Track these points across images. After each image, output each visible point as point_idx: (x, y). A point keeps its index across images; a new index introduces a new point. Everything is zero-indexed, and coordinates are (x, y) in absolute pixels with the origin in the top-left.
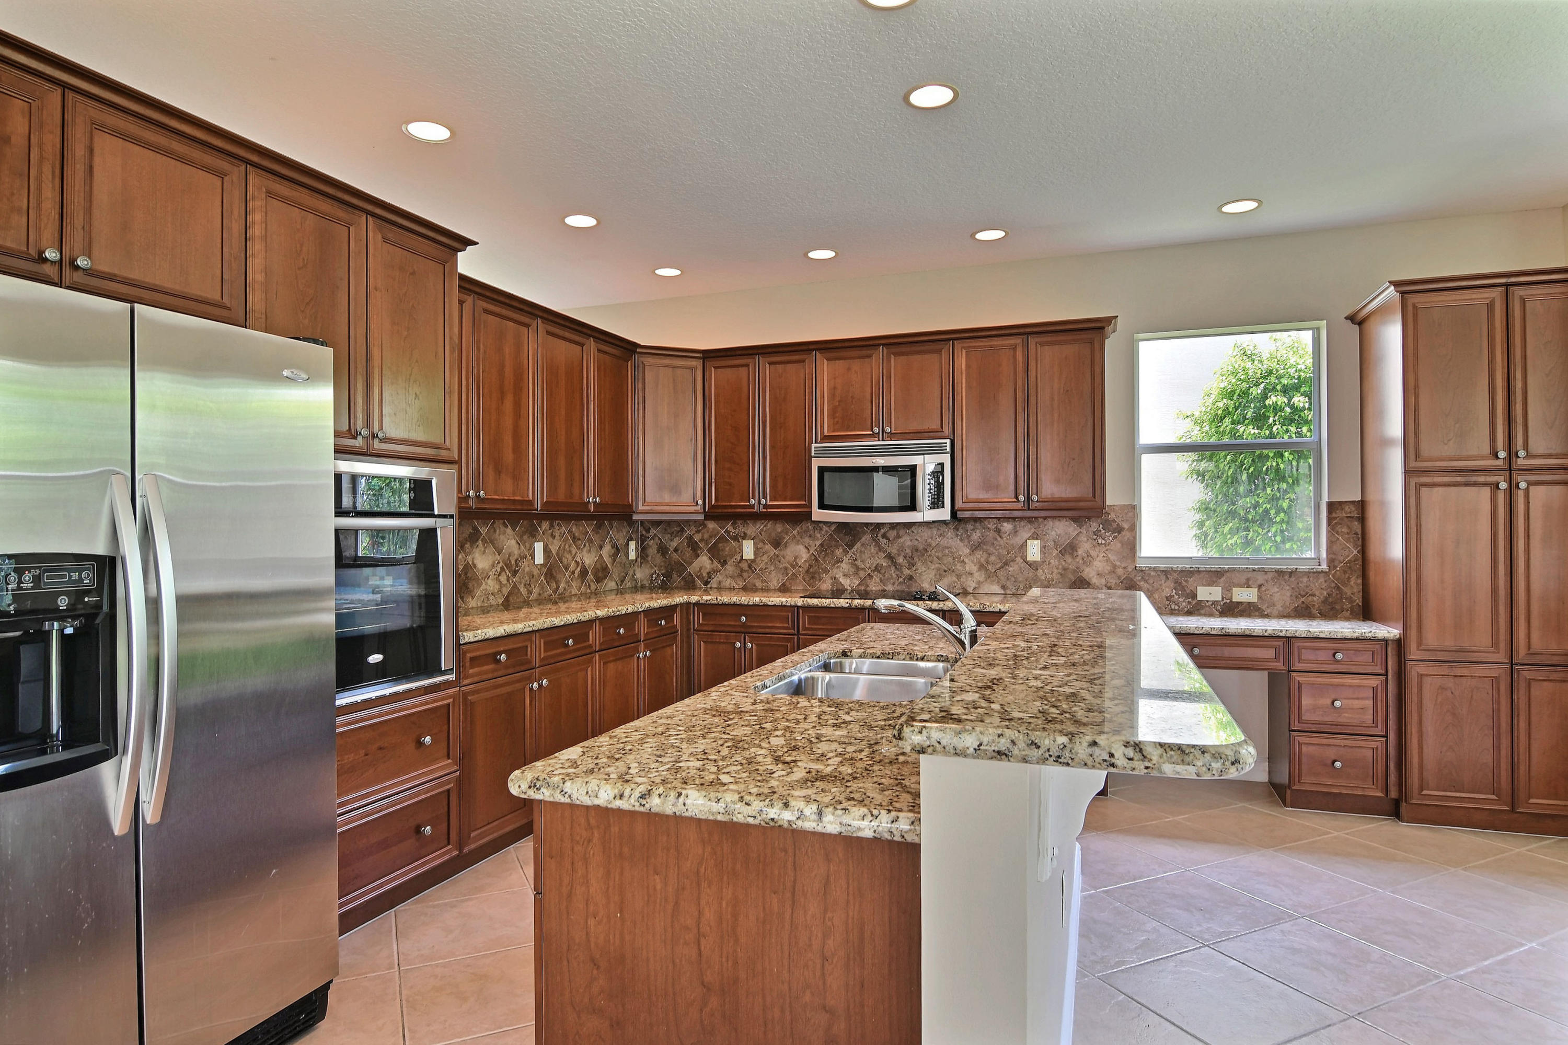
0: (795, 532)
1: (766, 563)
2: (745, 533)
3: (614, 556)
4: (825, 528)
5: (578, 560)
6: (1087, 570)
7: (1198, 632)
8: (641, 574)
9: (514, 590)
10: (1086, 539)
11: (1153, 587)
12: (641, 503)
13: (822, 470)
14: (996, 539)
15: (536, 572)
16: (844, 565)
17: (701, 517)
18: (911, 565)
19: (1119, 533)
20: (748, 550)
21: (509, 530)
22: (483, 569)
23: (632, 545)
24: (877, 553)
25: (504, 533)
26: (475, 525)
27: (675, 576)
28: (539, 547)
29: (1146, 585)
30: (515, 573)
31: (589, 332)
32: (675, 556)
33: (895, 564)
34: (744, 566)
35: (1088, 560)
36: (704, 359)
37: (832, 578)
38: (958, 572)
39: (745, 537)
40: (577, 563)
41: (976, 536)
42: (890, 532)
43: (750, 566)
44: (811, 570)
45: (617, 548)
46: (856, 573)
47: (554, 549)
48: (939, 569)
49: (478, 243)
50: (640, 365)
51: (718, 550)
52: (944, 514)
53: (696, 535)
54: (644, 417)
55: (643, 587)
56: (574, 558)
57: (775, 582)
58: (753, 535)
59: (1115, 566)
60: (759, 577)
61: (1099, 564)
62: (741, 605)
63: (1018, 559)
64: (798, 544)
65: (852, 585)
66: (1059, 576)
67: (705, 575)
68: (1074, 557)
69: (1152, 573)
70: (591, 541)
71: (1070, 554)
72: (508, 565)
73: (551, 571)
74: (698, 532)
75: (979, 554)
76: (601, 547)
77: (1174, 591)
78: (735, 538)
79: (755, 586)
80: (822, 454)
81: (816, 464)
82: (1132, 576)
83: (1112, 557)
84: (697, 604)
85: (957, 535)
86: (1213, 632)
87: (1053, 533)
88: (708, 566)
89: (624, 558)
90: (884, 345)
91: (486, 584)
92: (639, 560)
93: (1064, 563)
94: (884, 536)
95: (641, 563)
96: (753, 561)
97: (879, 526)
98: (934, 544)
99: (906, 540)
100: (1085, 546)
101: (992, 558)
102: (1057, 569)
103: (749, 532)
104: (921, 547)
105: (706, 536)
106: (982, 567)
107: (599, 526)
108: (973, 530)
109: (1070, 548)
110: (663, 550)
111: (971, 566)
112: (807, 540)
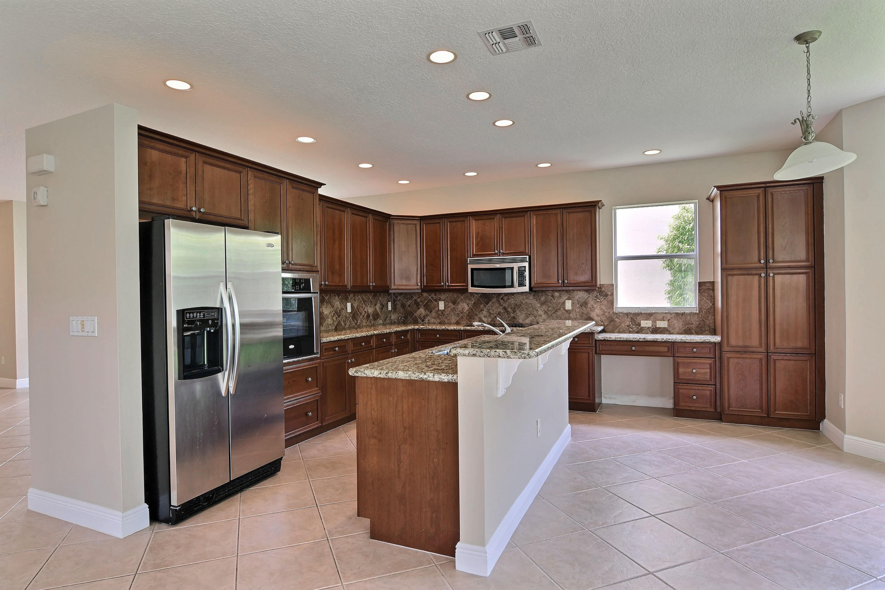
0: (462, 297)
1: (450, 311)
2: (440, 298)
3: (381, 309)
4: (476, 295)
5: (366, 310)
6: (592, 314)
7: (634, 340)
8: (394, 317)
9: (339, 324)
10: (591, 299)
11: (621, 321)
12: (393, 285)
13: (472, 270)
14: (552, 300)
15: (348, 316)
16: (484, 312)
17: (420, 291)
18: (514, 312)
19: (606, 296)
20: (442, 305)
21: (337, 298)
22: (326, 314)
23: (390, 304)
24: (499, 307)
25: (335, 299)
26: (323, 296)
27: (409, 318)
28: (349, 305)
29: (618, 320)
30: (339, 316)
31: (370, 212)
32: (409, 309)
33: (507, 311)
34: (440, 313)
35: (593, 309)
36: (420, 220)
37: (479, 318)
38: (535, 315)
39: (440, 300)
40: (365, 312)
41: (543, 298)
42: (505, 297)
43: (442, 313)
44: (470, 314)
45: (383, 305)
46: (490, 316)
47: (355, 306)
48: (526, 314)
49: (326, 184)
50: (392, 223)
51: (428, 306)
52: (526, 289)
53: (418, 299)
54: (394, 247)
55: (395, 323)
56: (364, 309)
57: (454, 320)
58: (444, 299)
59: (604, 312)
60: (446, 318)
61: (598, 311)
62: (437, 330)
63: (562, 309)
64: (464, 303)
65: (488, 321)
66: (580, 316)
67: (422, 317)
68: (586, 308)
69: (621, 315)
70: (371, 302)
71: (585, 306)
72: (336, 313)
73: (354, 315)
74: (419, 297)
75: (544, 307)
76: (376, 305)
77: (631, 323)
78: (436, 300)
79: (445, 322)
80: (472, 262)
81: (470, 267)
82: (612, 316)
83: (603, 307)
84: (418, 329)
85: (535, 298)
86: (640, 340)
87: (577, 297)
88: (424, 313)
89: (386, 309)
90: (500, 213)
91: (328, 321)
92: (393, 310)
93: (582, 311)
94: (502, 299)
95: (394, 312)
96: (443, 310)
97: (500, 294)
98: (524, 303)
99: (512, 301)
100: (591, 303)
101: (550, 309)
102: (579, 313)
103: (442, 298)
104: (518, 304)
105: (423, 299)
106: (545, 312)
107: (375, 296)
108: (542, 296)
109: (584, 304)
110: (403, 306)
111: (541, 312)
112: (468, 301)
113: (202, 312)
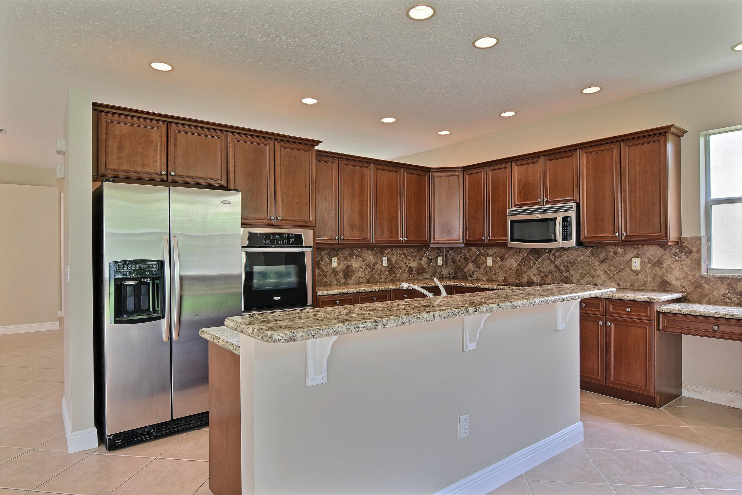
0: (510, 253)
1: (497, 268)
2: (488, 253)
3: (428, 264)
4: (525, 251)
5: (407, 264)
6: (669, 276)
7: (716, 316)
8: (445, 272)
9: (372, 276)
10: (668, 257)
11: (713, 287)
12: (433, 239)
13: (512, 222)
14: (614, 257)
15: (383, 269)
16: (533, 270)
17: (463, 245)
18: (567, 270)
19: (690, 254)
20: (489, 261)
21: (369, 252)
22: (356, 268)
23: (440, 259)
24: (550, 264)
25: (367, 253)
26: (352, 250)
27: (459, 273)
28: (385, 260)
29: (708, 286)
30: (372, 270)
31: (401, 166)
32: (459, 264)
33: (559, 270)
34: (488, 269)
35: (670, 270)
36: (463, 170)
37: (527, 276)
38: (592, 275)
39: (488, 255)
40: (407, 266)
41: (602, 255)
42: (556, 253)
43: (490, 269)
44: (518, 272)
45: (431, 260)
46: (539, 274)
47: (394, 259)
48: (582, 273)
49: (323, 141)
50: (432, 177)
51: (477, 261)
52: (573, 242)
53: (467, 254)
54: (434, 200)
55: (446, 278)
56: (405, 264)
57: (501, 278)
58: (492, 254)
59: (687, 274)
60: (494, 274)
61: (677, 273)
63: (627, 269)
64: (512, 259)
65: (537, 280)
66: (651, 279)
67: (471, 273)
68: (661, 268)
69: (712, 279)
70: (414, 256)
71: (658, 266)
72: (369, 266)
73: (392, 268)
74: (468, 252)
75: (604, 266)
76: (421, 259)
77: (727, 291)
78: (484, 256)
79: (492, 279)
80: (512, 214)
81: (509, 218)
82: (698, 280)
83: (685, 269)
85: (592, 255)
86: (727, 317)
87: (648, 254)
88: (472, 269)
89: (435, 264)
90: (544, 155)
91: (358, 274)
92: (444, 265)
93: (654, 272)
94: (553, 255)
95: (445, 267)
96: (492, 267)
97: (551, 250)
98: (579, 260)
99: (565, 257)
100: (668, 261)
101: (612, 268)
102: (650, 275)
103: (490, 253)
104: (572, 261)
105: (471, 254)
106: (606, 272)
107: (418, 251)
108: (601, 252)
109: (659, 263)
110: (454, 261)
111: (600, 272)
112: (516, 257)
113: (138, 264)
